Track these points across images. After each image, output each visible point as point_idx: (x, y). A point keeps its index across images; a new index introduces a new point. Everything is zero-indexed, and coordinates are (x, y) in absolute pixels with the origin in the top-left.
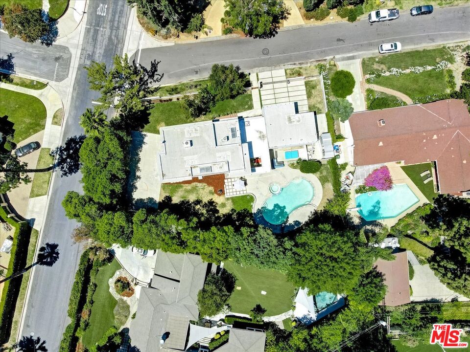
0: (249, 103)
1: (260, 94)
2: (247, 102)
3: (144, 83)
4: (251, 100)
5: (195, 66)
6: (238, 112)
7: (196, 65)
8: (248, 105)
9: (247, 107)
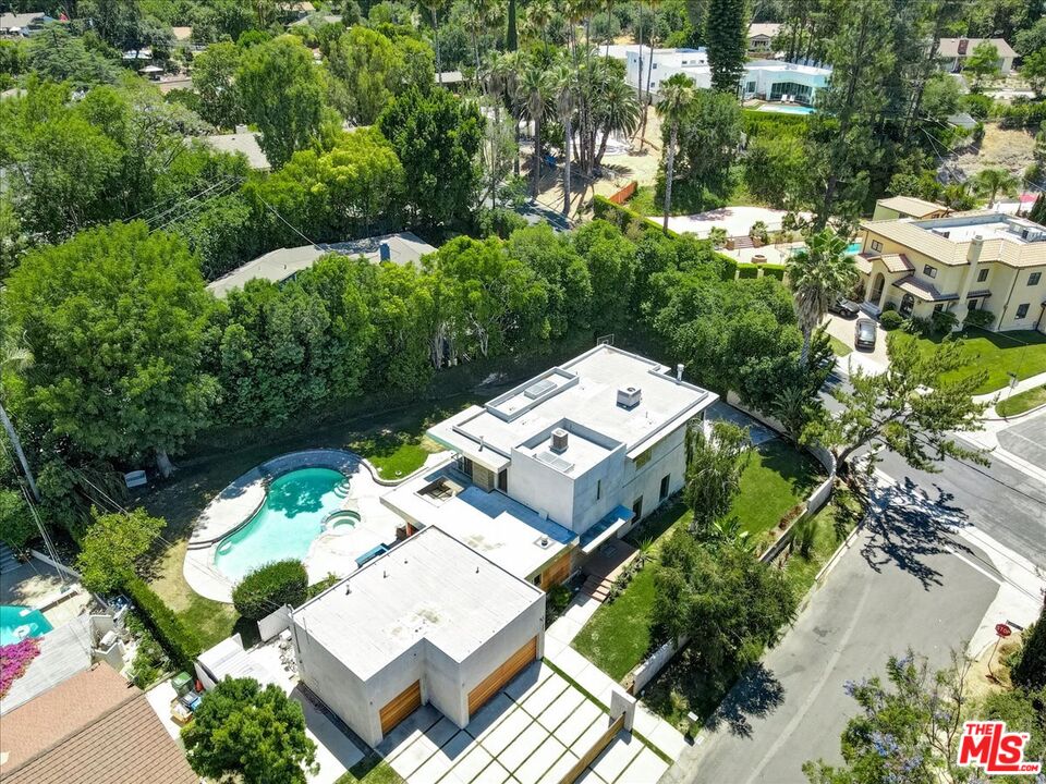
0: (596, 650)
1: (595, 700)
2: (605, 648)
3: (882, 528)
4: (602, 664)
5: (844, 641)
6: (600, 609)
7: (847, 647)
8: (597, 643)
9: (595, 636)
